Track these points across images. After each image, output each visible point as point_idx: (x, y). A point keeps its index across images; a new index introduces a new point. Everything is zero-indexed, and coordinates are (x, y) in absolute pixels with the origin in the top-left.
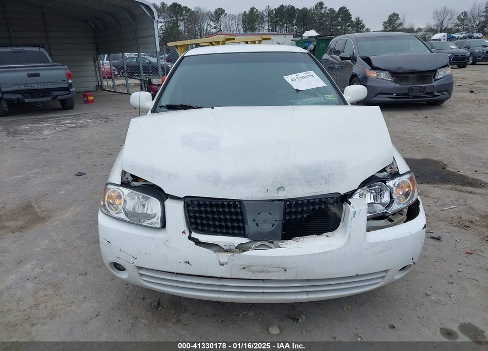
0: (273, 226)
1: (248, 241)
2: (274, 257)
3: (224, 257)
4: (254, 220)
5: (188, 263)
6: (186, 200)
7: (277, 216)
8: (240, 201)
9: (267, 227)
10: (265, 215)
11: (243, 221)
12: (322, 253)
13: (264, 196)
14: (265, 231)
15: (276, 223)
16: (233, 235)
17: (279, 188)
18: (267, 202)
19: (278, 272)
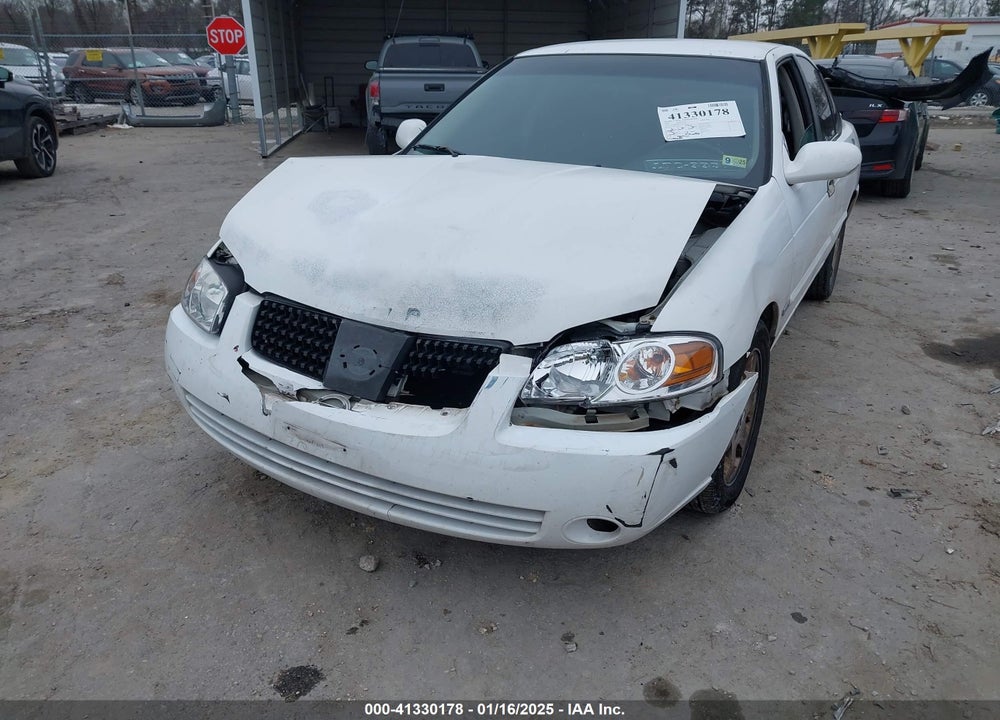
0: (371, 374)
1: (322, 387)
2: (331, 422)
3: (272, 401)
4: (342, 356)
5: (227, 397)
6: (267, 298)
7: (387, 358)
8: (339, 319)
9: (358, 373)
10: (365, 352)
11: (328, 353)
12: (408, 437)
13: (382, 319)
14: (353, 379)
15: (378, 371)
16: (305, 372)
17: (411, 311)
18: (384, 331)
19: (335, 449)
